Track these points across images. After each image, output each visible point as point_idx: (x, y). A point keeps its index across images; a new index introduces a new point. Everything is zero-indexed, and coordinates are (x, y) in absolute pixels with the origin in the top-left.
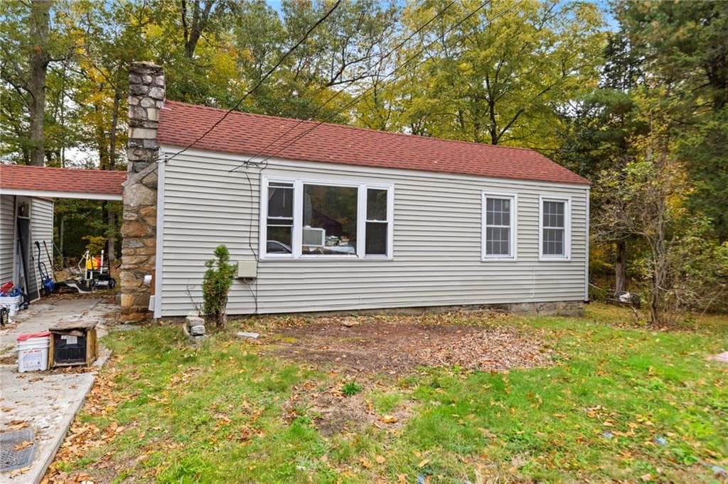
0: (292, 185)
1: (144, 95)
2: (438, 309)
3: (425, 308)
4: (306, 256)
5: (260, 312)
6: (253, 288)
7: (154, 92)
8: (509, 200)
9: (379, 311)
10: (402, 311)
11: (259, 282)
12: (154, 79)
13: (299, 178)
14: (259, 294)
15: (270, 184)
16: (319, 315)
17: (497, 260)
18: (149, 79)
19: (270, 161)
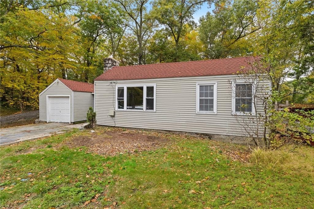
0: (123, 88)
1: (106, 66)
2: (176, 132)
3: (170, 131)
4: (128, 110)
5: (116, 126)
6: (114, 119)
7: (108, 65)
8: (213, 86)
9: (152, 130)
10: (160, 131)
11: (115, 117)
12: (108, 62)
13: (125, 85)
14: (116, 120)
15: (118, 88)
16: (132, 129)
17: (205, 113)
18: (107, 62)
19: (118, 81)
